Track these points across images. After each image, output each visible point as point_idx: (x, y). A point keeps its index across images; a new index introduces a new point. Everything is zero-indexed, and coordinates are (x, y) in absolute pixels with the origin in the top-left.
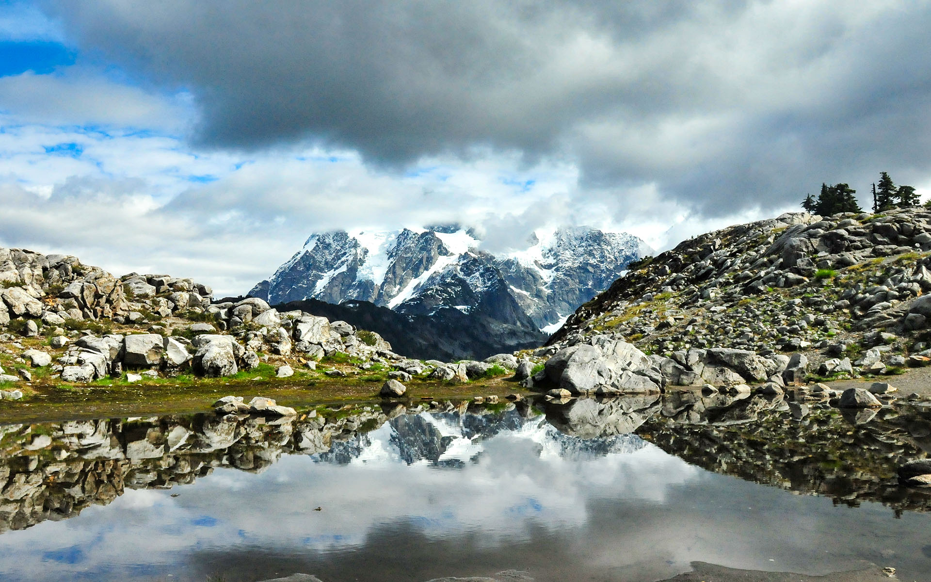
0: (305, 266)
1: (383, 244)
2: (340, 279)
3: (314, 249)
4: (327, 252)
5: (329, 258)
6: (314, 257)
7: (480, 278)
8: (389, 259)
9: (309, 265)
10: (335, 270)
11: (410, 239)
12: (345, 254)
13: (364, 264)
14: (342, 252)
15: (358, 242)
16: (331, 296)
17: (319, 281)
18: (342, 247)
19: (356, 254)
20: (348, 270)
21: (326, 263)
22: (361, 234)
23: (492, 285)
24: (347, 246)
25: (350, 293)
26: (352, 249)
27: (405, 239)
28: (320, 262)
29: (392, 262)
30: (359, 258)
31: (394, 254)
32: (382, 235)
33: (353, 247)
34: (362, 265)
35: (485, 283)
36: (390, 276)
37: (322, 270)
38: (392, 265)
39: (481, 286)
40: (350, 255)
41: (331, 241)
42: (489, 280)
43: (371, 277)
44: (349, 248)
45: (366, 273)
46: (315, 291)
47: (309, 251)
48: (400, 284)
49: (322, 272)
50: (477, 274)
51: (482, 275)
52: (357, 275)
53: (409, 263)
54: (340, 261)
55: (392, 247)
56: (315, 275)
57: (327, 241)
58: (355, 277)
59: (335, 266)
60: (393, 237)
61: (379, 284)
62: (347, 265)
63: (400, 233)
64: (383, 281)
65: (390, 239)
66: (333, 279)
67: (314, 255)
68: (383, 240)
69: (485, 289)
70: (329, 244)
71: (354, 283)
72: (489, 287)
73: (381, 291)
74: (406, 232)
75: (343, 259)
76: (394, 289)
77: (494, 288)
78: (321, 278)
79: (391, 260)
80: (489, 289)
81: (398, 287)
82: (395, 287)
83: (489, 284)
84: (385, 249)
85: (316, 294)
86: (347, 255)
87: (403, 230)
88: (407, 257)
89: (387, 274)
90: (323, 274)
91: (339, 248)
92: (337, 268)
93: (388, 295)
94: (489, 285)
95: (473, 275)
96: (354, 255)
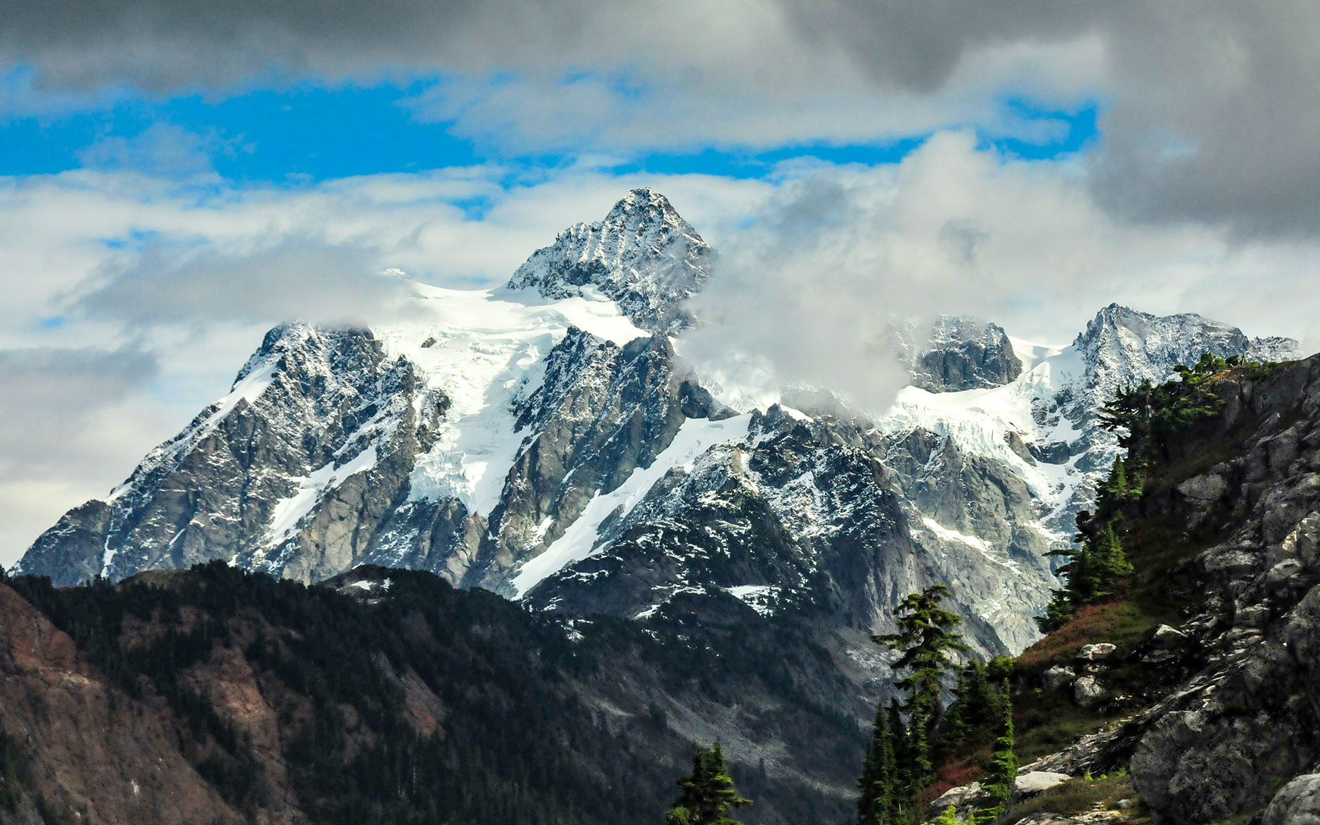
0: (235, 451)
1: (499, 380)
2: (352, 496)
3: (266, 396)
4: (309, 404)
5: (319, 426)
6: (265, 423)
7: (816, 491)
8: (518, 428)
9: (250, 448)
10: (336, 467)
11: (588, 362)
12: (371, 411)
13: (438, 447)
14: (363, 407)
15: (416, 373)
16: (323, 553)
17: (284, 501)
18: (361, 389)
19: (408, 412)
20: (380, 467)
21: (309, 442)
22: (429, 344)
23: (857, 515)
24: (379, 384)
25: (387, 541)
26: (395, 397)
27: (571, 361)
28: (287, 439)
29: (527, 440)
30: (417, 424)
31: (535, 412)
32: (497, 348)
33: (400, 387)
34: (427, 449)
35: (833, 509)
36: (522, 484)
37: (291, 465)
38: (527, 447)
39: (821, 520)
40: (389, 414)
41: (325, 369)
42: (847, 498)
43: (457, 489)
44: (387, 391)
45: (442, 475)
46: (268, 535)
47: (251, 400)
48: (554, 512)
49: (292, 473)
50: (807, 479)
51: (823, 482)
52: (413, 482)
53: (584, 441)
54: (353, 437)
55: (530, 390)
56: (268, 483)
57: (311, 368)
58: (405, 488)
59: (338, 453)
60: (534, 356)
61: (485, 513)
62: (378, 450)
63: (555, 343)
64: (497, 502)
65: (523, 363)
66: (330, 496)
67: (266, 415)
68: (500, 364)
69: (834, 528)
70: (320, 380)
71: (401, 509)
72: (848, 523)
73: (490, 537)
74: (576, 339)
75: (367, 428)
76: (534, 528)
77: (864, 525)
78: (288, 491)
79: (527, 431)
80: (846, 528)
81: (547, 522)
82: (538, 523)
83: (847, 511)
84: (507, 397)
85: (270, 546)
86: (377, 416)
87: (564, 333)
88: (576, 424)
89: (510, 478)
90: (295, 479)
91: (350, 391)
92: (344, 459)
93: (512, 549)
94: (845, 515)
95: (793, 483)
96: (400, 415)
